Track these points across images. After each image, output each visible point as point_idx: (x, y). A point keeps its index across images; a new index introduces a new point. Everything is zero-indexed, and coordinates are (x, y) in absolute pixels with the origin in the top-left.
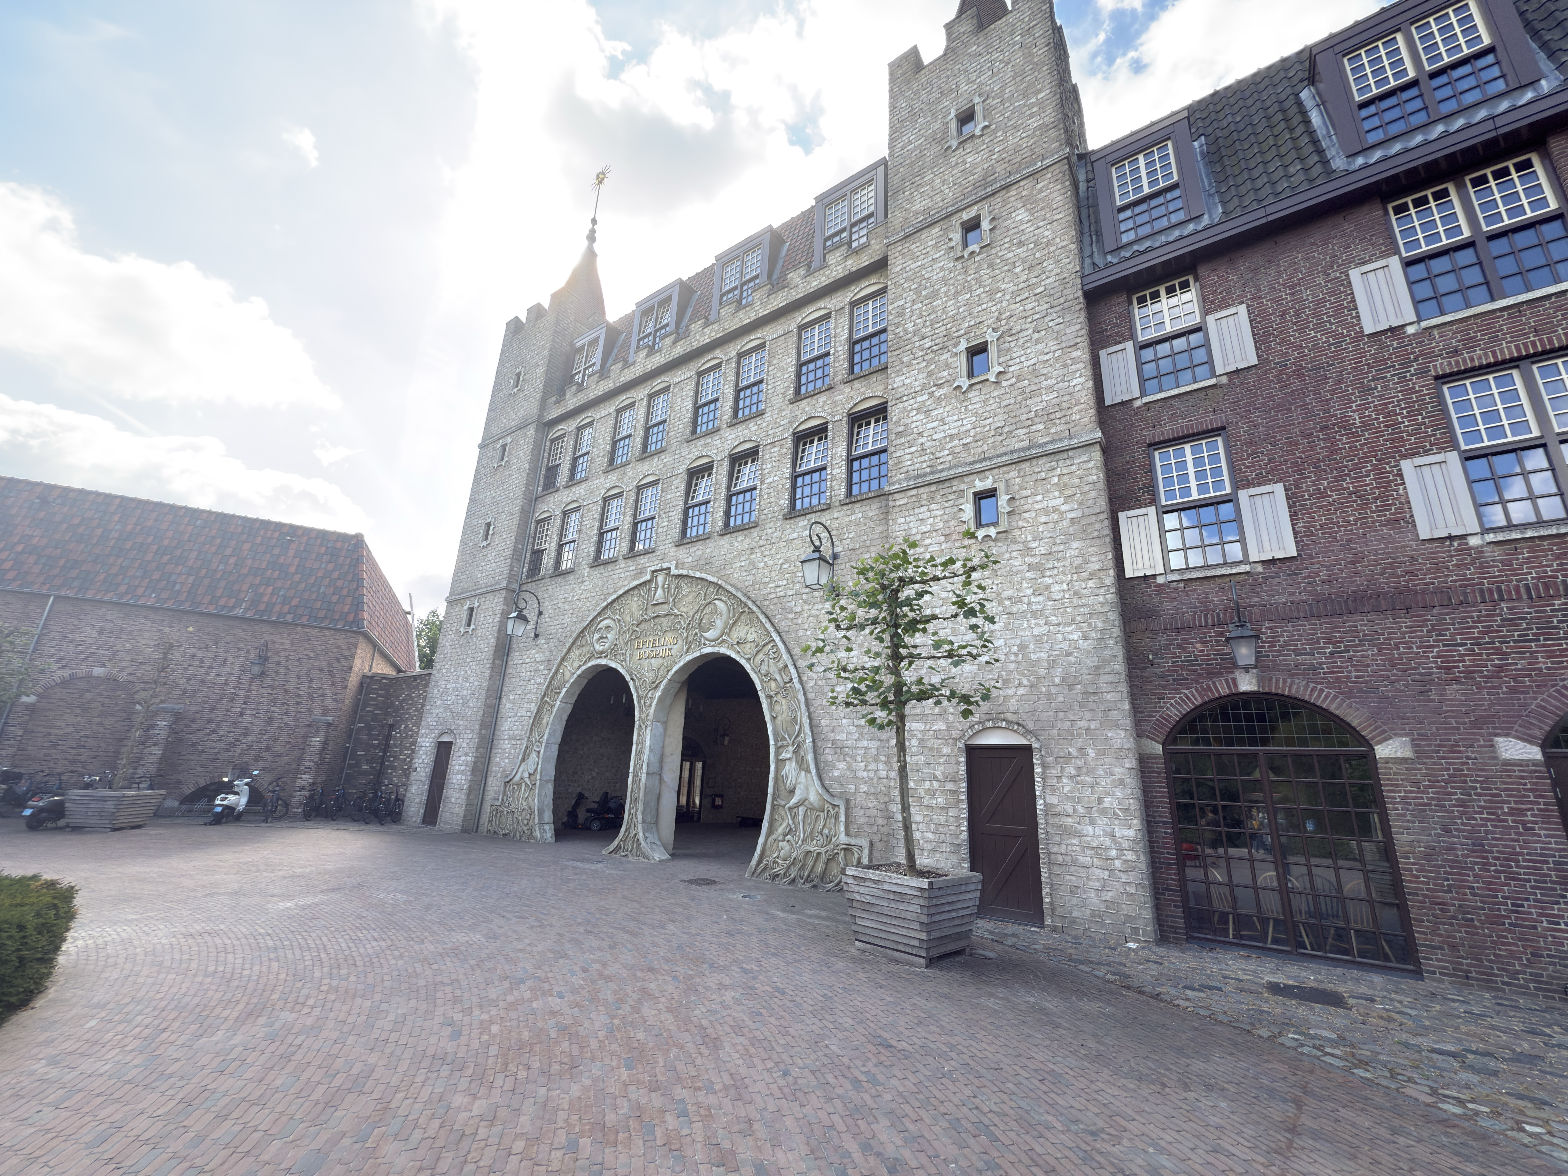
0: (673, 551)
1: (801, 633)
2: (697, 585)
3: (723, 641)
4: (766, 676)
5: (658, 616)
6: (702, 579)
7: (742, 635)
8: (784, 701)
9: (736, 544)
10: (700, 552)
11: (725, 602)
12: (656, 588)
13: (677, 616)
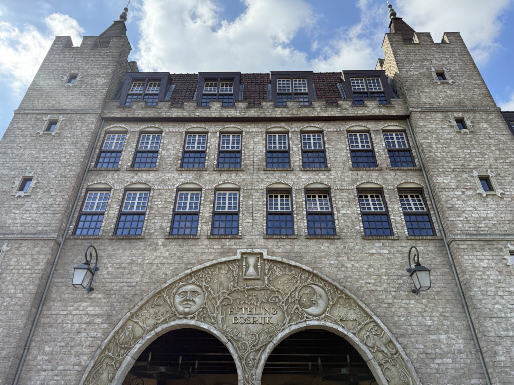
0: (261, 241)
1: (396, 319)
2: (291, 270)
3: (326, 317)
4: (373, 348)
5: (253, 289)
6: (296, 267)
7: (343, 314)
8: (393, 369)
9: (323, 247)
10: (289, 247)
11: (322, 288)
12: (248, 267)
13: (272, 291)
